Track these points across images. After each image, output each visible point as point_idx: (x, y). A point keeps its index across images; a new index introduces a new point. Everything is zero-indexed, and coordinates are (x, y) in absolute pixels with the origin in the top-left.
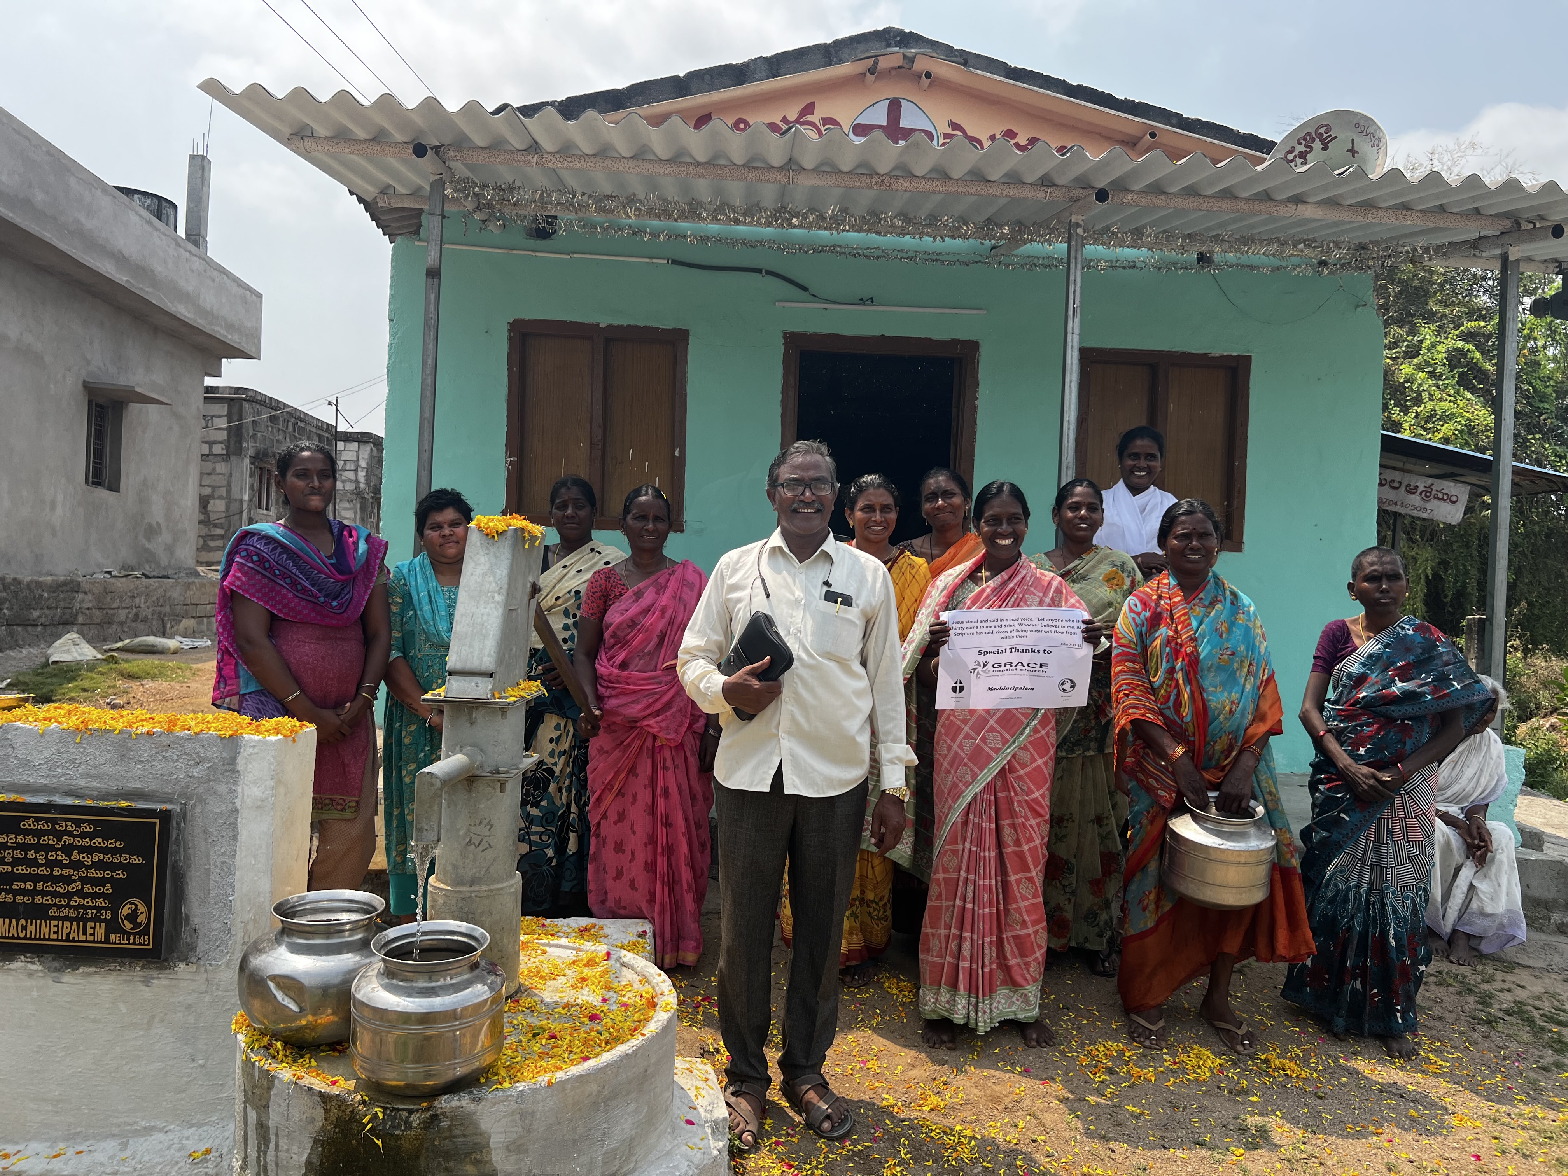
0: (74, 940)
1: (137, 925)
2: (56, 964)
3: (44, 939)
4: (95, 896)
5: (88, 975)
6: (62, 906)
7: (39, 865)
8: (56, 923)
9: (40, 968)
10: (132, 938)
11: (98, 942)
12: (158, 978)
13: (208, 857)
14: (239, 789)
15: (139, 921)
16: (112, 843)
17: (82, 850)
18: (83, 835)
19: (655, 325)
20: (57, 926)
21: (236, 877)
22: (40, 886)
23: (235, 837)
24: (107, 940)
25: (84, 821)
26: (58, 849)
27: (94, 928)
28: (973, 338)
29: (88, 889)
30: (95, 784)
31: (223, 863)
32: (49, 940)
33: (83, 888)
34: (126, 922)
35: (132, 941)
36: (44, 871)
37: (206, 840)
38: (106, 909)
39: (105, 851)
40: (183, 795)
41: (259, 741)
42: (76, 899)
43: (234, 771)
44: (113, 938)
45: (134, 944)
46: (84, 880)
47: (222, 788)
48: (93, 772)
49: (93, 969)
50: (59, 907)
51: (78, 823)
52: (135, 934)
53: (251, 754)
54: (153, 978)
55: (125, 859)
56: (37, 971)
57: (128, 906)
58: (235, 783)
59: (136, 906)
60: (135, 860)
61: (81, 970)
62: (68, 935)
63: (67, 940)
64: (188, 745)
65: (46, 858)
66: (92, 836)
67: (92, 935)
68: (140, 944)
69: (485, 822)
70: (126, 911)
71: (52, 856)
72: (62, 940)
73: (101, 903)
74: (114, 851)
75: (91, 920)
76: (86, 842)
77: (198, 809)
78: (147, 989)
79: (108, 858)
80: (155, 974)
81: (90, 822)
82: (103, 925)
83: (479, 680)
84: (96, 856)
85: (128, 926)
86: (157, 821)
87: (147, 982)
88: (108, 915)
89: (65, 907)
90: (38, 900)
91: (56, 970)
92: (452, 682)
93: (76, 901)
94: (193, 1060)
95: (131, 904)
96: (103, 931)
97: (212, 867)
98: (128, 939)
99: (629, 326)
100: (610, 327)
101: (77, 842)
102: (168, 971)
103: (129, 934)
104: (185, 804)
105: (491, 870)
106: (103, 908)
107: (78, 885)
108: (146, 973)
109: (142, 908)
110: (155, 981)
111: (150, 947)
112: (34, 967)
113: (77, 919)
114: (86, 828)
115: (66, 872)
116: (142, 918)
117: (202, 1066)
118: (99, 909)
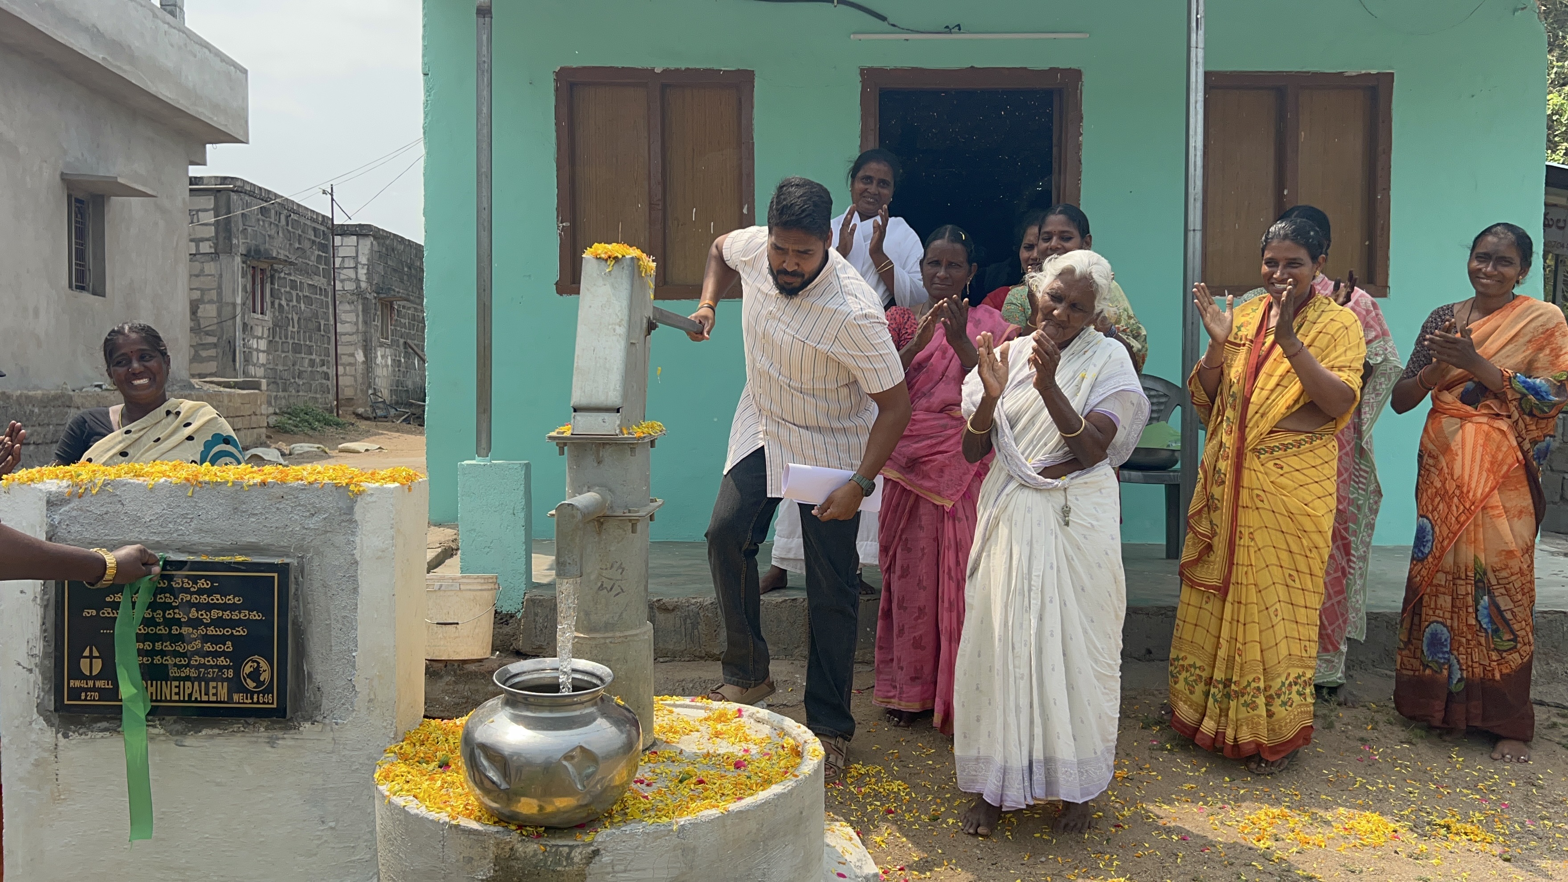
0: (196, 701)
1: (260, 683)
2: (178, 727)
3: (166, 701)
4: (216, 655)
5: (212, 737)
6: (183, 666)
7: (157, 625)
8: (177, 683)
9: (162, 731)
10: (255, 696)
11: (221, 702)
12: (284, 738)
13: (328, 611)
14: (358, 540)
15: (262, 679)
16: (231, 599)
17: (199, 607)
18: (201, 592)
19: (716, 67)
20: (178, 687)
21: (358, 632)
22: (158, 646)
23: (355, 590)
24: (230, 700)
25: (201, 577)
26: (176, 607)
27: (216, 688)
28: (1074, 66)
29: (208, 647)
30: (209, 540)
31: (344, 617)
32: (171, 701)
33: (203, 647)
34: (248, 680)
35: (255, 700)
36: (163, 630)
37: (326, 593)
38: (228, 667)
39: (224, 607)
40: (300, 548)
41: (377, 488)
42: (197, 658)
43: (352, 521)
44: (236, 697)
45: (258, 703)
46: (206, 639)
47: (339, 539)
48: (206, 527)
49: (216, 731)
50: (179, 667)
51: (195, 579)
52: (258, 693)
53: (369, 503)
54: (278, 739)
55: (244, 615)
56: (158, 735)
57: (250, 664)
58: (353, 534)
59: (258, 663)
60: (255, 616)
61: (204, 732)
62: (190, 695)
63: (190, 701)
64: (302, 496)
65: (164, 616)
66: (209, 592)
67: (215, 694)
68: (264, 703)
69: (616, 566)
70: (248, 669)
71: (169, 614)
72: (184, 701)
73: (222, 661)
74: (232, 607)
75: (213, 679)
76: (204, 599)
77: (316, 562)
78: (273, 750)
79: (227, 615)
80: (280, 734)
81: (207, 578)
82: (225, 684)
83: (606, 416)
84: (215, 614)
85: (251, 684)
86: (276, 575)
87: (272, 742)
88: (230, 673)
89: (186, 666)
90: (157, 660)
91: (178, 733)
92: (578, 418)
93: (196, 660)
94: (323, 822)
95: (253, 661)
96: (225, 690)
97: (333, 622)
98: (252, 698)
99: (687, 69)
100: (666, 71)
101: (194, 599)
102: (293, 731)
103: (252, 693)
104: (302, 557)
105: (624, 615)
106: (224, 667)
107: (198, 644)
108: (271, 733)
109: (264, 665)
110: (280, 742)
111: (275, 706)
112: (155, 731)
113: (199, 679)
114: (203, 584)
115: (185, 630)
116: (265, 676)
117: (332, 828)
118: (221, 668)
